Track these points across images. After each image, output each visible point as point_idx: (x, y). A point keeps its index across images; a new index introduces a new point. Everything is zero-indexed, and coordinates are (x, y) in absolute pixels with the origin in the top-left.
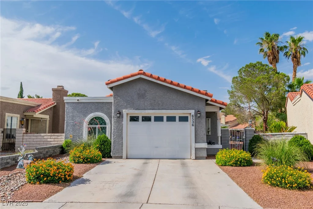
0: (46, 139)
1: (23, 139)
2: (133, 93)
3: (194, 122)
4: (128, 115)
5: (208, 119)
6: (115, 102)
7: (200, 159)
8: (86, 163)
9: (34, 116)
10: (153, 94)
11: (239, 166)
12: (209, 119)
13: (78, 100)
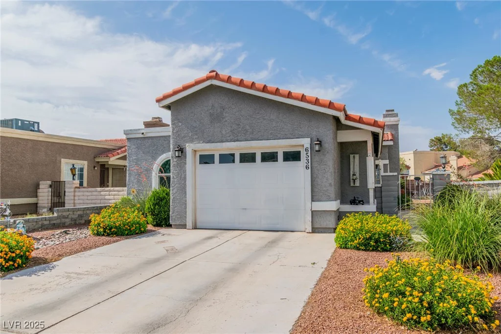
0: (103, 195)
1: (75, 196)
2: (203, 113)
3: (310, 161)
4: (197, 152)
5: (354, 157)
6: (175, 132)
7: (321, 232)
8: (108, 235)
9: (109, 163)
10: (236, 112)
11: (373, 250)
12: (355, 155)
13: (143, 134)
